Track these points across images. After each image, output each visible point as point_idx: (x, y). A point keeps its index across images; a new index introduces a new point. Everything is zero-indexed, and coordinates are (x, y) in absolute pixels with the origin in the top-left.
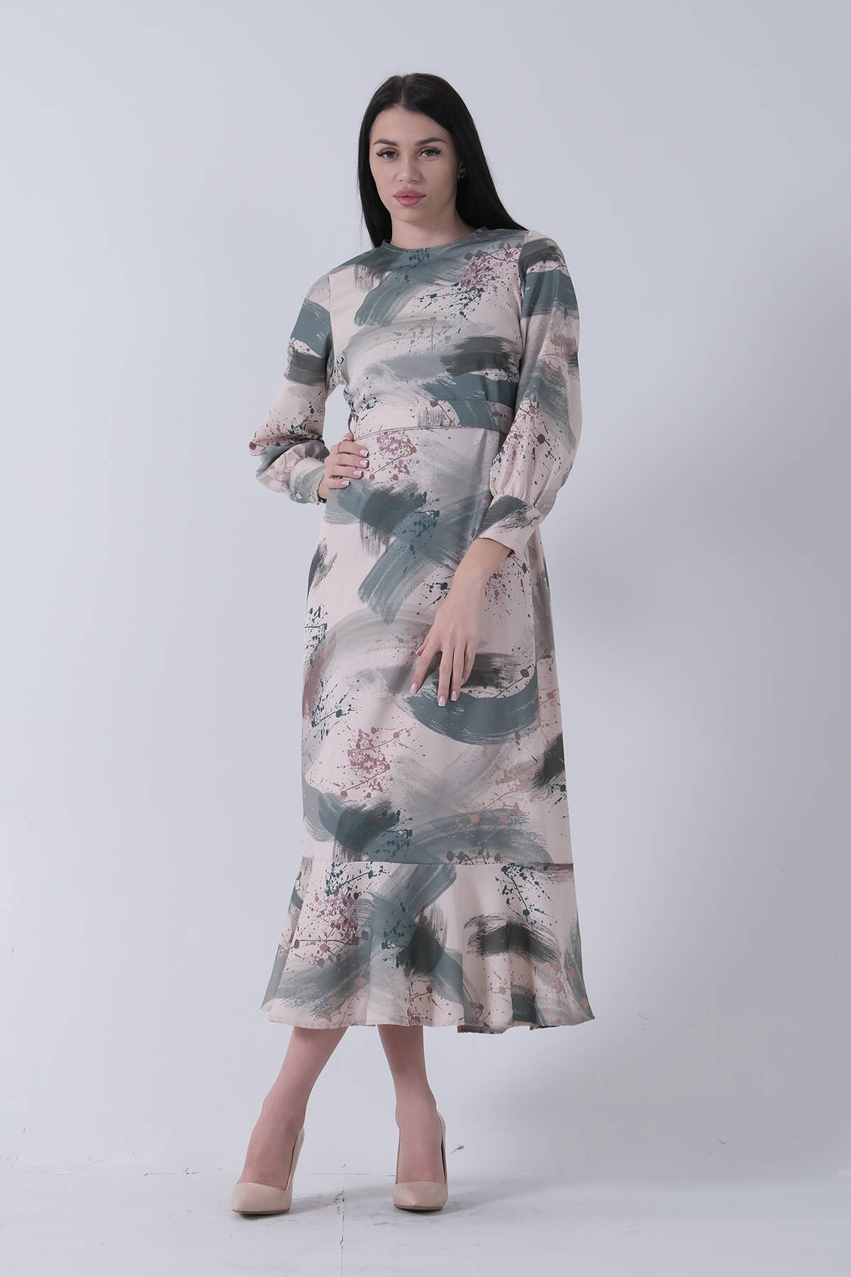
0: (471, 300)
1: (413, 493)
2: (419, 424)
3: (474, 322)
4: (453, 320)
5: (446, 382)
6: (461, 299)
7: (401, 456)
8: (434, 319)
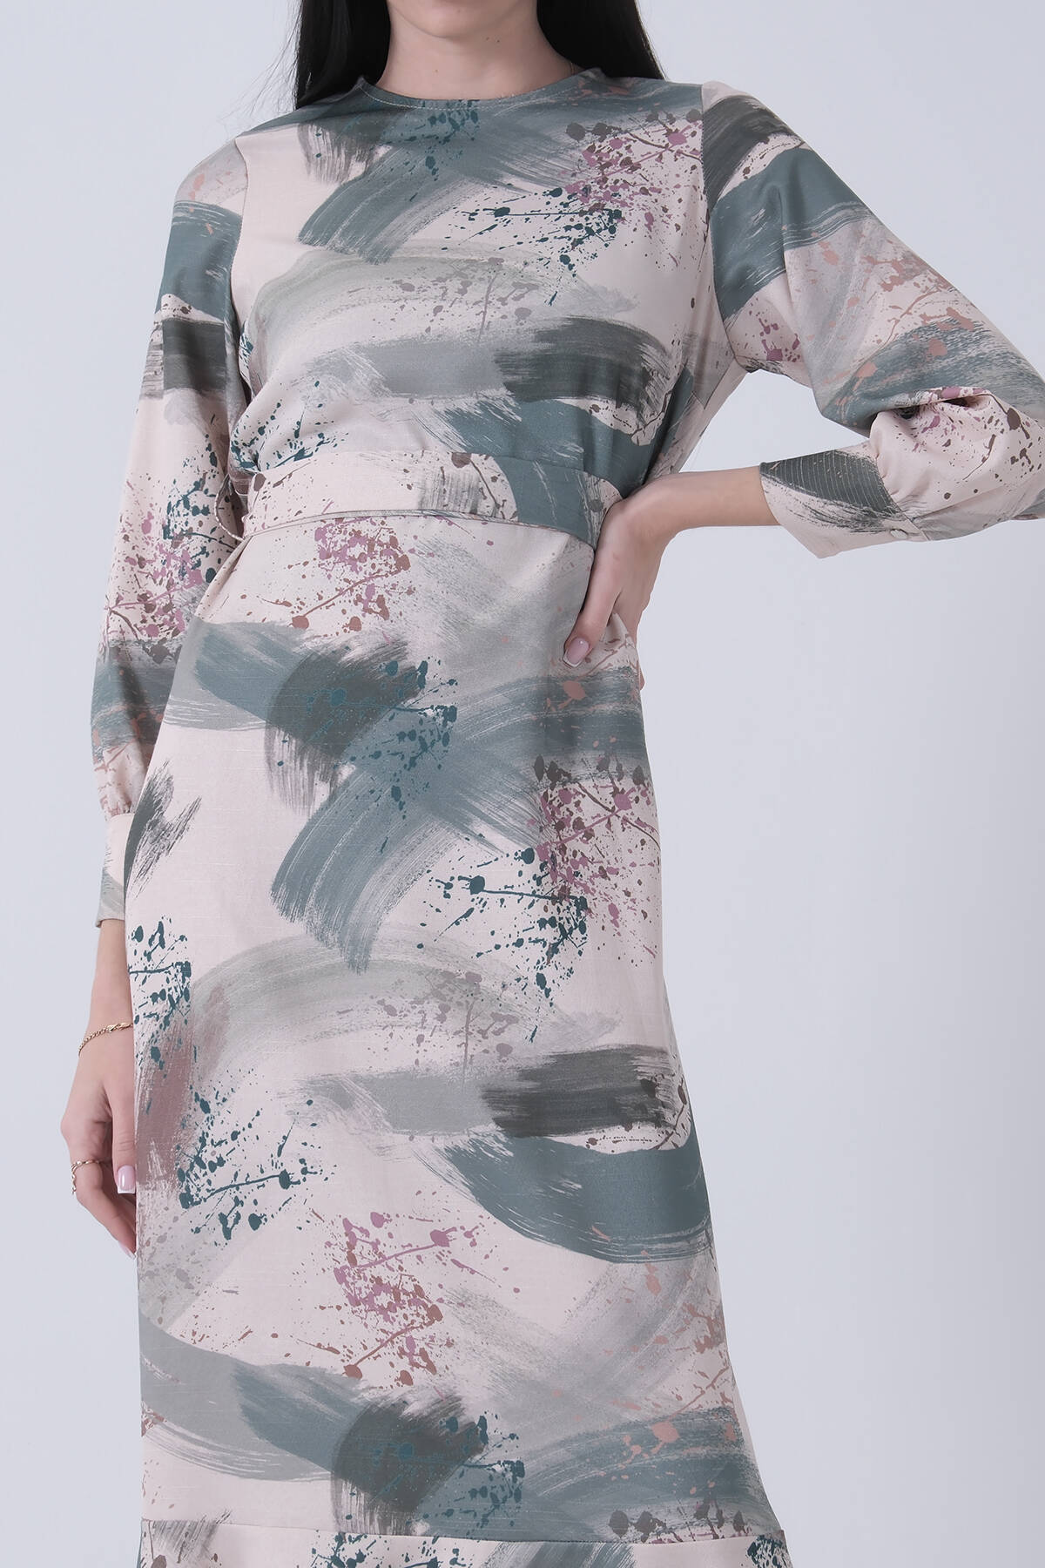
0: (590, 232)
1: (395, 663)
2: (421, 503)
3: (591, 284)
4: (543, 271)
5: (500, 412)
6: (568, 228)
7: (372, 577)
8: (496, 262)
